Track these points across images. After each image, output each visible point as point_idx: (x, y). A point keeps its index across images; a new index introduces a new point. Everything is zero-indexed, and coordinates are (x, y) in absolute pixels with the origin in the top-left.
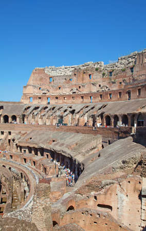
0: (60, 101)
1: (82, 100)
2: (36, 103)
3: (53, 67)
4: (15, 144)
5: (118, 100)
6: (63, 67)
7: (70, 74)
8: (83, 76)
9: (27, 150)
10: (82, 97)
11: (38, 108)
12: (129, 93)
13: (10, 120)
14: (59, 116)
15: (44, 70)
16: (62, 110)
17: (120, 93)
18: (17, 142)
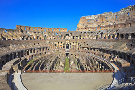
0: (94, 29)
1: (104, 28)
2: (84, 31)
3: (89, 16)
4: (81, 47)
5: (124, 27)
6: (93, 15)
7: (97, 18)
8: (103, 18)
9: (87, 49)
10: (105, 27)
11: (85, 32)
12: (130, 24)
13: (75, 37)
14: (96, 35)
15: (85, 17)
16: (96, 33)
17: (125, 25)
18: (82, 46)
